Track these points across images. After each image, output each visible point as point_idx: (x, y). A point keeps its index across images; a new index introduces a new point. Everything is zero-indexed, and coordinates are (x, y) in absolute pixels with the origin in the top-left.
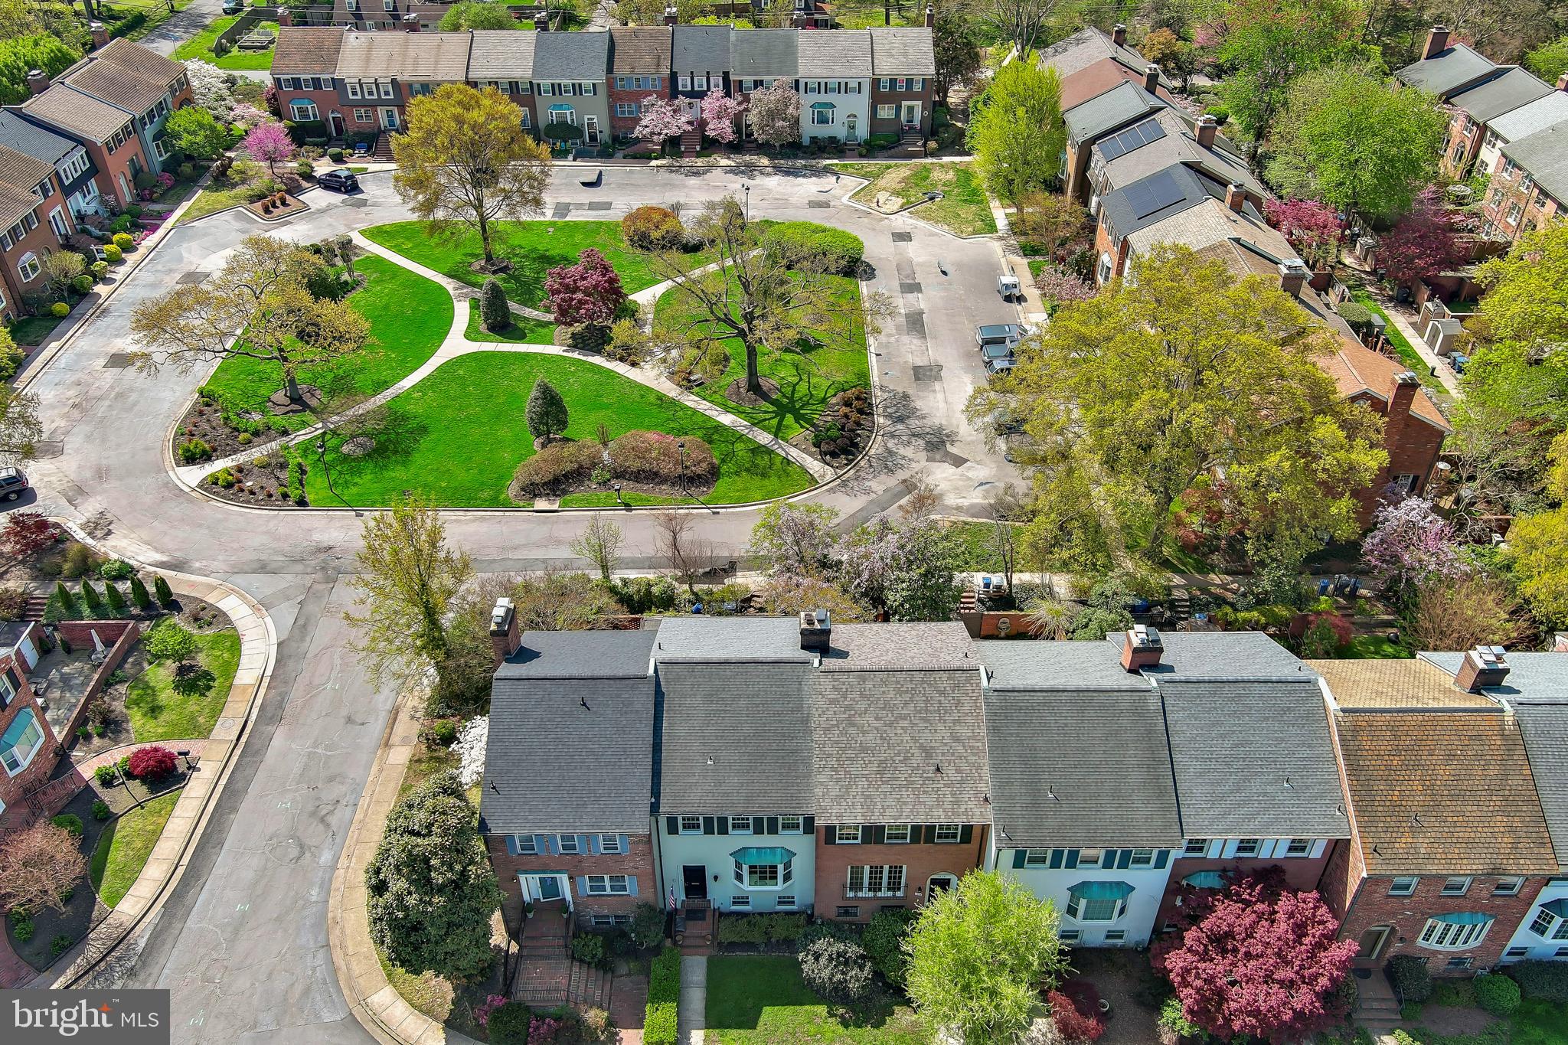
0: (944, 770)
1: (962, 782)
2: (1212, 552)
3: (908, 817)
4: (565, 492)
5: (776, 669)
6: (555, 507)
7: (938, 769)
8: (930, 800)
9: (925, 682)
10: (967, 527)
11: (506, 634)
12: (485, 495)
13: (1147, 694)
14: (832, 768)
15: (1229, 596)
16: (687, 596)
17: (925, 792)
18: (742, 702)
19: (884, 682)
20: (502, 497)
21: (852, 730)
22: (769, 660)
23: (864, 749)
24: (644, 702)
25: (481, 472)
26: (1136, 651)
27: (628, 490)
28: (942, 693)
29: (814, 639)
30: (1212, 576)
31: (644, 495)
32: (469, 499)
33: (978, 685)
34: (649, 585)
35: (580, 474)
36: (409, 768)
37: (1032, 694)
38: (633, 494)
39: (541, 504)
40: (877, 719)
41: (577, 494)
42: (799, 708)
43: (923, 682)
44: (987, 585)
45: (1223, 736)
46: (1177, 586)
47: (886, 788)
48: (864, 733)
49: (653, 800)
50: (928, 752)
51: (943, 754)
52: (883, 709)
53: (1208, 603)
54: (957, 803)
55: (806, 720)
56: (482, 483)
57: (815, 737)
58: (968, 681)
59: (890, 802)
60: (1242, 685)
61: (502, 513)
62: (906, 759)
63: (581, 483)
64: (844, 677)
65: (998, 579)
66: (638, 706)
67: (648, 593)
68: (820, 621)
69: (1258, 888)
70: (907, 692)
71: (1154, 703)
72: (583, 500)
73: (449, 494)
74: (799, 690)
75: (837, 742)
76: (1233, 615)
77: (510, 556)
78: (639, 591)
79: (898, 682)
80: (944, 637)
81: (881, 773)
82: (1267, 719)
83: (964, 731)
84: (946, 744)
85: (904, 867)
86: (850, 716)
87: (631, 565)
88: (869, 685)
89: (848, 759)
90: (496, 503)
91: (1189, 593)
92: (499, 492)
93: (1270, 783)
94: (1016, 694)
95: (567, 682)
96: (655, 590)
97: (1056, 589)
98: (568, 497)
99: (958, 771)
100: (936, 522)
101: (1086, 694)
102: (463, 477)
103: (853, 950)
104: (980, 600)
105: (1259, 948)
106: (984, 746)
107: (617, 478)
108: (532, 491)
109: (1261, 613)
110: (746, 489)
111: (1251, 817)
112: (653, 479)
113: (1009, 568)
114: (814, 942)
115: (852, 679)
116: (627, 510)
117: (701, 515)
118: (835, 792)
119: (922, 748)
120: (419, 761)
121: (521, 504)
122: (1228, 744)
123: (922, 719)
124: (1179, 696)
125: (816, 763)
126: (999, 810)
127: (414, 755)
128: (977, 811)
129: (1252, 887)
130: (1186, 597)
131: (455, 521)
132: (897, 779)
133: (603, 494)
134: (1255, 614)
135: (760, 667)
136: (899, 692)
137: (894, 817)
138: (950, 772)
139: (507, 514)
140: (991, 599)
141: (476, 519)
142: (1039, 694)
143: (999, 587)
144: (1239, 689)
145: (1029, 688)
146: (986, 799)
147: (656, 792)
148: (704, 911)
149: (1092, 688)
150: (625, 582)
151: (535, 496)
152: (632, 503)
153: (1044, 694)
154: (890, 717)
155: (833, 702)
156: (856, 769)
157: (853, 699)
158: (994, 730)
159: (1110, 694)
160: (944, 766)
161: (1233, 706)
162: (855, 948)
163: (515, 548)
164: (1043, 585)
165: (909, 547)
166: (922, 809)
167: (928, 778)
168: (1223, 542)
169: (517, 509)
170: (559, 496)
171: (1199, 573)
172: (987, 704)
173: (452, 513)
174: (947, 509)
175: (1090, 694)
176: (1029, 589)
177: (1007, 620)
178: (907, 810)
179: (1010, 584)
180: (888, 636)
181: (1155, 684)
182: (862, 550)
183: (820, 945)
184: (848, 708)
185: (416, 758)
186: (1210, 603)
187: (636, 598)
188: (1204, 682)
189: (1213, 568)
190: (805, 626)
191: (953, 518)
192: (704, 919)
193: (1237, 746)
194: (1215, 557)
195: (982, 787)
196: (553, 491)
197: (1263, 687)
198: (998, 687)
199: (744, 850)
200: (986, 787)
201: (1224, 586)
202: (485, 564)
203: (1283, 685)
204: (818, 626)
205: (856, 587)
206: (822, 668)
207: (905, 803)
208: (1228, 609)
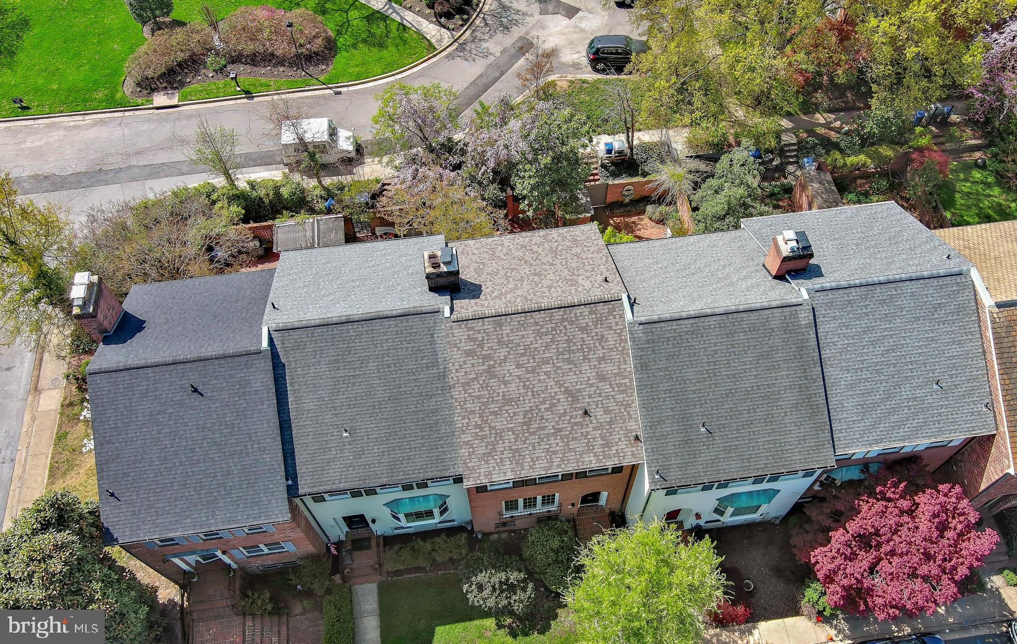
0: (592, 411)
1: (610, 423)
2: (816, 91)
3: (559, 466)
4: (182, 84)
5: (403, 324)
6: (175, 101)
7: (586, 413)
8: (579, 446)
9: (566, 320)
10: (585, 85)
11: (93, 316)
12: (100, 95)
13: (798, 308)
14: (477, 426)
15: (833, 136)
16: (318, 192)
17: (574, 439)
18: (372, 365)
19: (521, 325)
20: (119, 95)
21: (493, 382)
22: (395, 313)
23: (508, 401)
24: (263, 377)
25: (93, 68)
26: (785, 259)
27: (245, 74)
28: (584, 329)
29: (442, 281)
30: (818, 115)
31: (263, 80)
32: (85, 101)
33: (622, 316)
34: (277, 188)
35: (194, 62)
36: (62, 414)
37: (679, 322)
38: (252, 79)
39: (160, 99)
40: (519, 366)
41: (194, 86)
42: (435, 363)
43: (563, 320)
44: (609, 151)
45: (873, 343)
46: (787, 130)
47: (534, 439)
48: (505, 383)
49: (290, 482)
50: (573, 395)
51: (590, 396)
52: (523, 355)
53: (814, 147)
54: (607, 445)
55: (443, 376)
56: (96, 82)
57: (455, 393)
58: (611, 312)
59: (539, 453)
60: (893, 285)
61: (120, 114)
62: (552, 405)
63: (197, 71)
64: (478, 325)
65: (619, 142)
66: (257, 385)
67: (278, 194)
68: (447, 263)
69: (902, 485)
70: (546, 334)
71: (805, 317)
72: (201, 91)
73: (63, 97)
74: (432, 343)
75: (479, 397)
76: (842, 161)
77: (135, 163)
78: (268, 195)
79: (536, 324)
80: (579, 250)
81: (527, 424)
82: (918, 319)
83: (608, 368)
84: (592, 385)
85: (557, 495)
86: (490, 367)
87: (258, 161)
88: (506, 330)
89: (492, 413)
90: (113, 103)
91: (797, 136)
92: (114, 91)
93: (920, 387)
94: (663, 324)
95: (172, 367)
96: (285, 192)
97: (674, 145)
98: (186, 89)
99: (607, 411)
100: (553, 84)
101: (735, 315)
102: (75, 76)
103: (515, 576)
104: (603, 166)
105: (903, 548)
106: (631, 381)
107: (233, 62)
108: (148, 86)
109: (868, 155)
110: (363, 64)
111: (901, 424)
112: (270, 61)
113: (629, 129)
114: (476, 575)
115: (488, 325)
116: (248, 98)
117: (324, 97)
118: (482, 450)
119: (567, 391)
120: (71, 404)
121: (140, 101)
122: (880, 350)
123: (564, 360)
124: (830, 305)
125: (459, 422)
126: (652, 451)
127: (65, 398)
128: (628, 451)
129: (896, 485)
130: (794, 141)
131: (75, 127)
132: (544, 428)
133: (221, 83)
134: (862, 157)
135: (386, 322)
136: (539, 334)
137: (545, 468)
138: (598, 414)
139: (127, 114)
140: (613, 163)
141: (95, 124)
142: (686, 321)
143: (620, 152)
144: (890, 290)
145: (677, 316)
146: (637, 438)
147: (291, 473)
148: (368, 539)
149: (741, 308)
150: (252, 185)
151: (153, 90)
152: (251, 89)
153: (692, 321)
154: (532, 363)
155: (470, 353)
156: (500, 423)
157: (490, 348)
158: (643, 366)
159: (761, 312)
160: (592, 409)
161: (885, 310)
162: (516, 574)
163: (139, 153)
164: (663, 144)
165: (533, 136)
166: (571, 456)
167: (576, 424)
168: (825, 78)
169: (136, 108)
170: (176, 88)
171: (805, 114)
172: (633, 340)
173: (69, 119)
174: (564, 66)
175: (739, 315)
176: (647, 148)
177: (631, 187)
178: (557, 460)
179: (631, 148)
180: (520, 253)
181: (806, 296)
182: (485, 135)
183: (481, 577)
184: (486, 358)
185: (67, 402)
186: (816, 145)
187: (266, 201)
188: (856, 286)
189: (817, 108)
190: (430, 270)
191: (570, 77)
192: (368, 547)
193: (888, 351)
194: (818, 95)
195: (632, 425)
196: (170, 83)
197: (915, 286)
198: (643, 319)
199: (397, 501)
200: (637, 425)
201: (827, 126)
202: (111, 175)
203: (935, 280)
204: (444, 268)
205: (483, 174)
206: (454, 317)
207: (555, 452)
208: (837, 155)
